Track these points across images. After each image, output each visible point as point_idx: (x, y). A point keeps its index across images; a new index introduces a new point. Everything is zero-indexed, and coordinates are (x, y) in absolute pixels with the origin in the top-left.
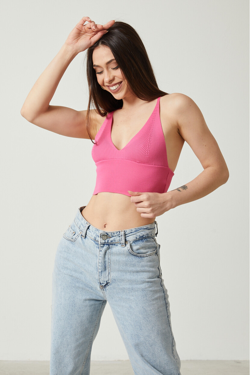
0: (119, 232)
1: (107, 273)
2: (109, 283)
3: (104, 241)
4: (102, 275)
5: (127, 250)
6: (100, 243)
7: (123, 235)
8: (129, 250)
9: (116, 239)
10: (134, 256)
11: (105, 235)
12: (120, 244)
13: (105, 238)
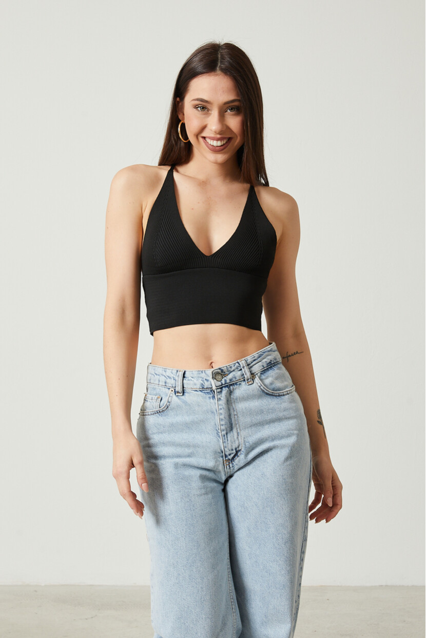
0: (238, 362)
1: (235, 434)
2: (240, 450)
3: (220, 383)
4: (228, 440)
5: (258, 387)
6: (214, 388)
7: (245, 365)
8: (260, 387)
9: (236, 375)
10: (269, 397)
11: (218, 373)
12: (244, 380)
13: (219, 377)
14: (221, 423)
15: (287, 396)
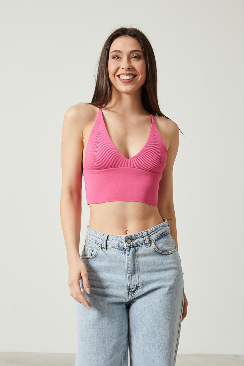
0: (142, 233)
1: (137, 276)
2: (139, 286)
3: (129, 245)
4: (132, 280)
5: (153, 249)
6: (125, 247)
7: (146, 235)
9: (140, 240)
10: (160, 255)
11: (129, 238)
12: (145, 244)
13: (129, 241)
14: (128, 269)
15: (171, 255)
